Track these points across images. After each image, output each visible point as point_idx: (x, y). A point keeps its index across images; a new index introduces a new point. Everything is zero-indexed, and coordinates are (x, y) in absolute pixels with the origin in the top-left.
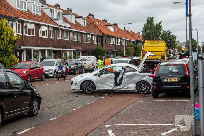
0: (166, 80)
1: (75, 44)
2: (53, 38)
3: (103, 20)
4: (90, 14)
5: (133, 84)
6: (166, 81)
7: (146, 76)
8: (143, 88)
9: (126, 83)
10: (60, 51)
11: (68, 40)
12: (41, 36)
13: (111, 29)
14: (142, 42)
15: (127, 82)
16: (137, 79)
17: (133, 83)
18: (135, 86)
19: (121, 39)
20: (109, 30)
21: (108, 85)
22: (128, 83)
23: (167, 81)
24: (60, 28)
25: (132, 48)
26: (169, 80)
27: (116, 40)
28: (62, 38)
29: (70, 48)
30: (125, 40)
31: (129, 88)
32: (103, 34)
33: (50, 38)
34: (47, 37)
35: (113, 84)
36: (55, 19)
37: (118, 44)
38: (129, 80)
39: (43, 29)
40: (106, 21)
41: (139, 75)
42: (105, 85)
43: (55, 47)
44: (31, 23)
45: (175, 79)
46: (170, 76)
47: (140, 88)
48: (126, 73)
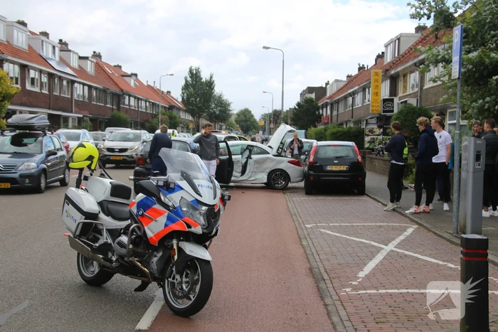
0: (329, 168)
1: (81, 105)
2: (47, 92)
3: (115, 66)
4: (94, 52)
5: (264, 174)
7: (282, 162)
8: (278, 181)
10: (60, 116)
11: (69, 97)
12: (28, 87)
13: (132, 82)
15: (255, 170)
16: (270, 166)
17: (263, 172)
18: (266, 177)
19: (146, 101)
20: (129, 85)
25: (166, 118)
26: (334, 168)
27: (139, 101)
28: (60, 93)
29: (72, 112)
30: (153, 103)
32: (122, 90)
33: (43, 91)
34: (37, 89)
36: (49, 59)
37: (143, 110)
38: (257, 168)
39: (32, 74)
40: (120, 67)
41: (274, 160)
43: (49, 109)
44: (14, 63)
46: (335, 162)
47: (274, 179)
48: (252, 156)
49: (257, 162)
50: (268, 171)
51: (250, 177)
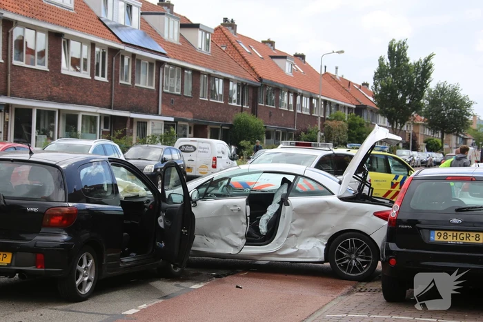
1: (173, 101)
2: (105, 79)
3: (264, 42)
4: (225, 20)
5: (318, 240)
6: (436, 239)
7: (364, 213)
8: (350, 259)
9: (290, 236)
10: (125, 118)
11: (153, 88)
12: (66, 69)
13: (287, 67)
14: (371, 111)
15: (296, 232)
16: (334, 224)
17: (315, 236)
18: (323, 248)
19: (311, 99)
20: (281, 71)
21: (224, 238)
22: (296, 236)
23: (442, 239)
24: (128, 53)
25: (342, 126)
26: (451, 238)
27: (299, 98)
28: (133, 82)
29: (157, 113)
30: (325, 102)
31: (300, 254)
32: (261, 79)
33: (96, 78)
34: (85, 75)
35: (242, 238)
36: (117, 26)
37: (304, 112)
38: (301, 226)
39: (76, 49)
40: (272, 43)
41: (341, 209)
42: (212, 237)
43: (110, 107)
44: (36, 29)
45: (473, 234)
46: (455, 221)
47: (340, 255)
48: (291, 200)
49: (300, 212)
50: (328, 233)
51: (285, 247)
